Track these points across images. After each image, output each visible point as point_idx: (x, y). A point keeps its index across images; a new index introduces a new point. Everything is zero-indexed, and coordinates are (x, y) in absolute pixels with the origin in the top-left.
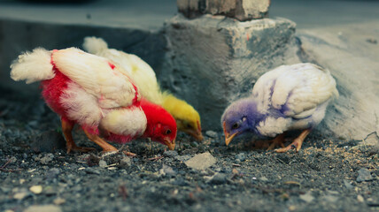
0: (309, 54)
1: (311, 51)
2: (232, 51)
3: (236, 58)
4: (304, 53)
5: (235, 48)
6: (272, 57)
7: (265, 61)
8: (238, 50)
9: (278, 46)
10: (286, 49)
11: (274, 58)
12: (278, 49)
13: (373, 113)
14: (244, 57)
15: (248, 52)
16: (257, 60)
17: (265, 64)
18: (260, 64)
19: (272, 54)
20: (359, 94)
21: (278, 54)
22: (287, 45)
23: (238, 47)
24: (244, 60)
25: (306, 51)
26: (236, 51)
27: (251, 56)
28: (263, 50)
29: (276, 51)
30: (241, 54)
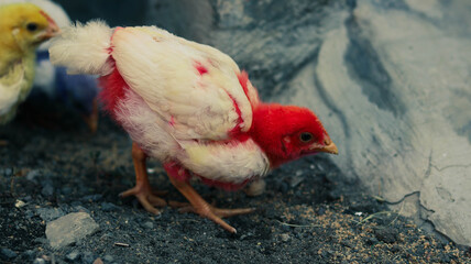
0: (363, 26)
1: (367, 23)
2: (217, 17)
3: (224, 30)
4: (356, 25)
5: (222, 13)
6: (295, 28)
7: (280, 35)
8: (227, 15)
9: (307, 10)
10: (326, 15)
11: (300, 30)
12: (309, 16)
13: (427, 154)
14: (239, 28)
15: (247, 20)
16: (263, 33)
17: (279, 40)
18: (269, 39)
19: (295, 22)
20: (416, 115)
21: (307, 23)
22: (326, 9)
23: (227, 10)
24: (239, 33)
25: (359, 22)
26: (222, 18)
27: (251, 27)
28: (278, 16)
29: (304, 19)
30: (232, 23)
